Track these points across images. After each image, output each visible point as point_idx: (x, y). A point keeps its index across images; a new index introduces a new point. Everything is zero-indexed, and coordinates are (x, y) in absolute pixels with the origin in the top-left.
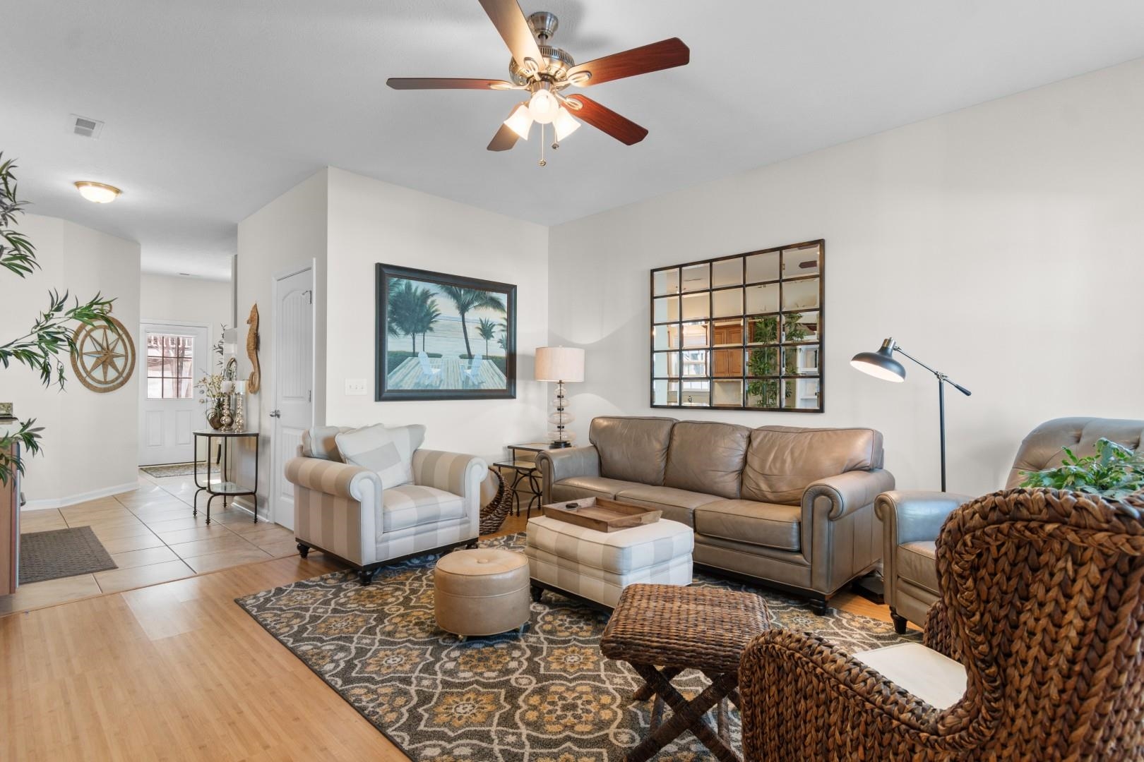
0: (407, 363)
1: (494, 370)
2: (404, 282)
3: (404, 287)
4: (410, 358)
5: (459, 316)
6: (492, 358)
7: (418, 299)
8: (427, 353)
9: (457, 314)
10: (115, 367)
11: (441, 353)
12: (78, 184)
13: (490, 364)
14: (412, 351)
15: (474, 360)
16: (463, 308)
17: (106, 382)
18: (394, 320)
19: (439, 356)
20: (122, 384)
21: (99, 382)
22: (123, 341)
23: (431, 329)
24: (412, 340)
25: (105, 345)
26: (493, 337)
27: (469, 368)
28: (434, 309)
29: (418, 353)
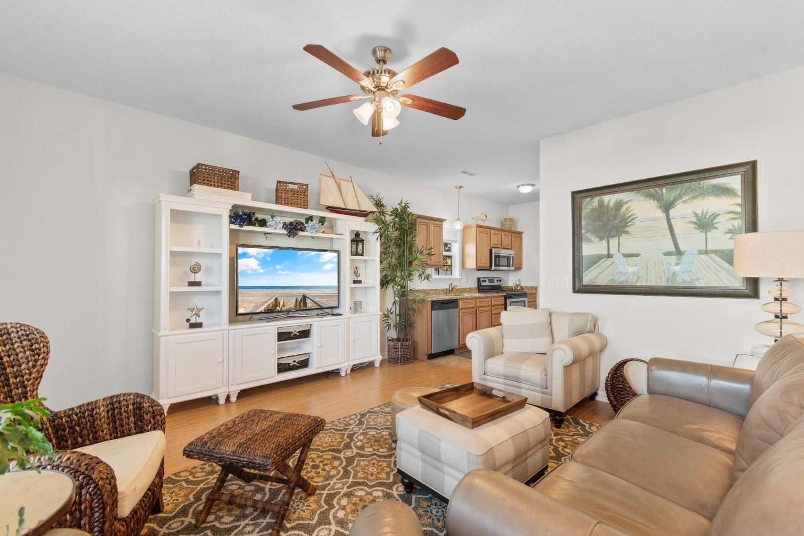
0: (602, 263)
1: (719, 265)
2: (597, 199)
3: (597, 203)
4: (604, 259)
5: (664, 216)
6: (715, 252)
7: (612, 210)
8: (622, 254)
9: (660, 214)
11: (639, 252)
12: (517, 187)
13: (711, 259)
14: (607, 253)
15: (684, 257)
16: (667, 208)
18: (589, 231)
19: (637, 255)
23: (627, 233)
24: (607, 245)
26: (716, 228)
27: (677, 264)
28: (630, 214)
29: (613, 255)
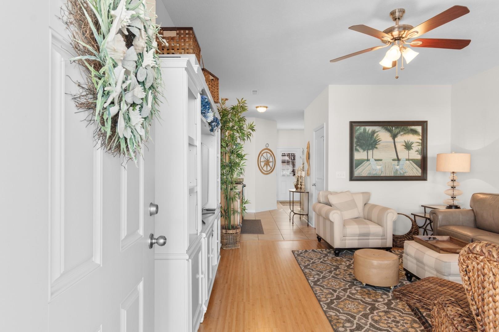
0: (364, 164)
1: (413, 166)
2: (362, 128)
3: (362, 130)
4: (366, 162)
5: (392, 141)
6: (412, 160)
7: (370, 135)
8: (374, 159)
9: (391, 139)
10: (270, 166)
11: (382, 159)
12: (257, 107)
13: (410, 163)
14: (367, 159)
15: (400, 162)
16: (394, 136)
17: (267, 171)
18: (357, 145)
19: (381, 160)
20: (272, 172)
21: (265, 171)
22: (272, 156)
23: (376, 148)
24: (367, 154)
25: (267, 158)
26: (412, 149)
27: (398, 165)
28: (378, 138)
29: (370, 159)
